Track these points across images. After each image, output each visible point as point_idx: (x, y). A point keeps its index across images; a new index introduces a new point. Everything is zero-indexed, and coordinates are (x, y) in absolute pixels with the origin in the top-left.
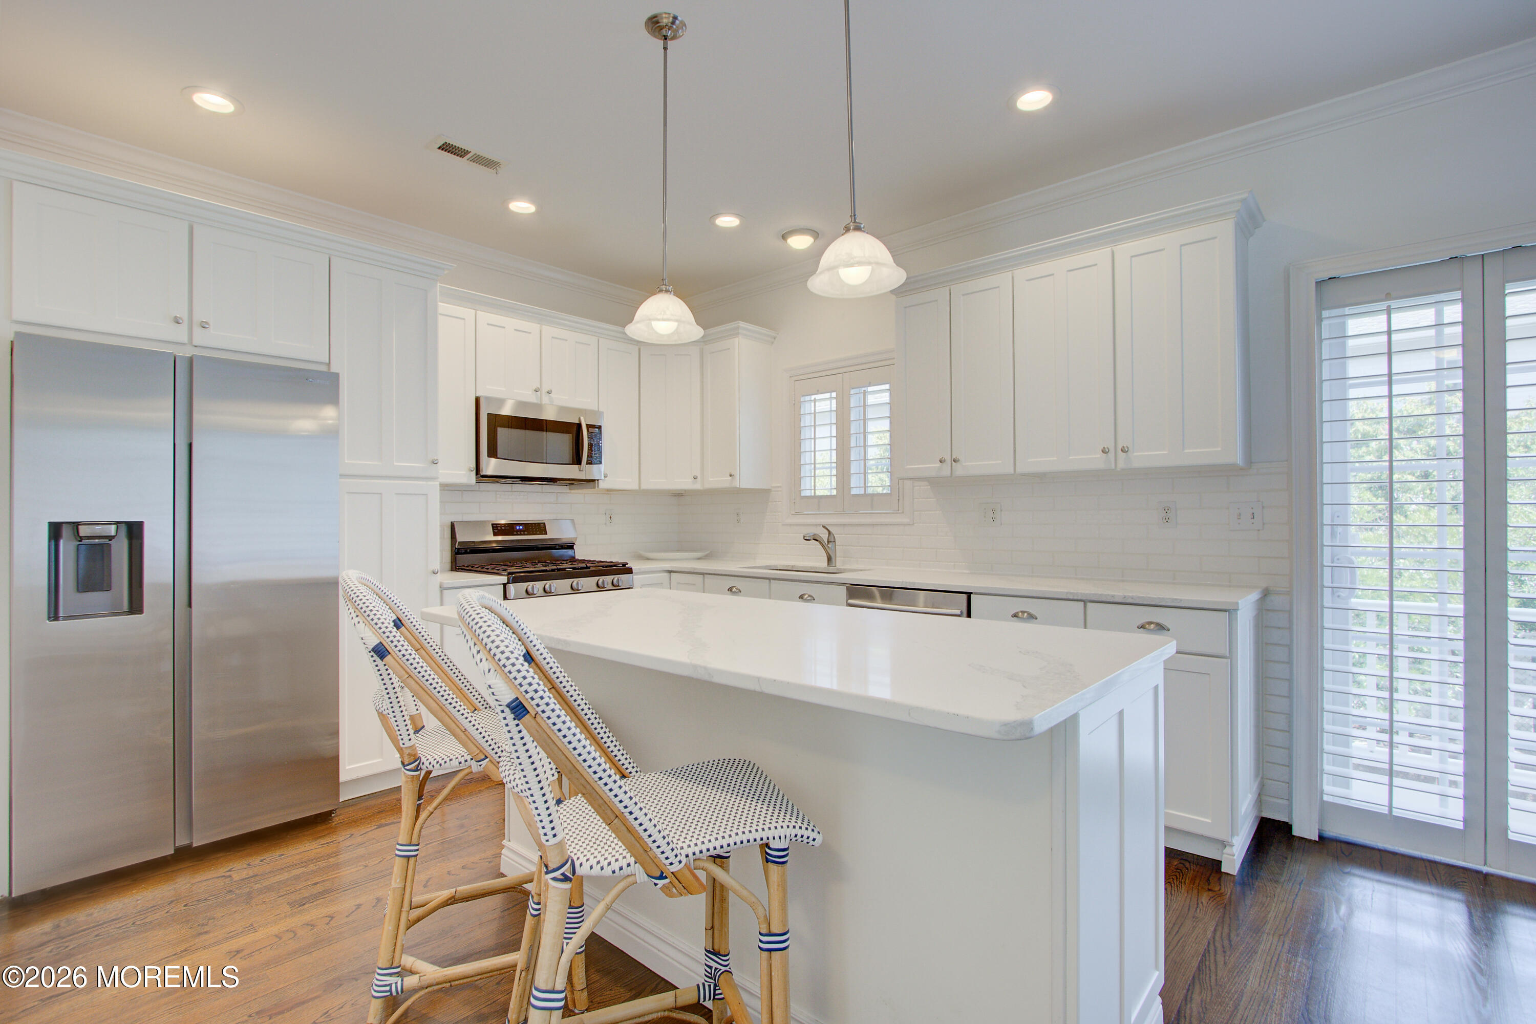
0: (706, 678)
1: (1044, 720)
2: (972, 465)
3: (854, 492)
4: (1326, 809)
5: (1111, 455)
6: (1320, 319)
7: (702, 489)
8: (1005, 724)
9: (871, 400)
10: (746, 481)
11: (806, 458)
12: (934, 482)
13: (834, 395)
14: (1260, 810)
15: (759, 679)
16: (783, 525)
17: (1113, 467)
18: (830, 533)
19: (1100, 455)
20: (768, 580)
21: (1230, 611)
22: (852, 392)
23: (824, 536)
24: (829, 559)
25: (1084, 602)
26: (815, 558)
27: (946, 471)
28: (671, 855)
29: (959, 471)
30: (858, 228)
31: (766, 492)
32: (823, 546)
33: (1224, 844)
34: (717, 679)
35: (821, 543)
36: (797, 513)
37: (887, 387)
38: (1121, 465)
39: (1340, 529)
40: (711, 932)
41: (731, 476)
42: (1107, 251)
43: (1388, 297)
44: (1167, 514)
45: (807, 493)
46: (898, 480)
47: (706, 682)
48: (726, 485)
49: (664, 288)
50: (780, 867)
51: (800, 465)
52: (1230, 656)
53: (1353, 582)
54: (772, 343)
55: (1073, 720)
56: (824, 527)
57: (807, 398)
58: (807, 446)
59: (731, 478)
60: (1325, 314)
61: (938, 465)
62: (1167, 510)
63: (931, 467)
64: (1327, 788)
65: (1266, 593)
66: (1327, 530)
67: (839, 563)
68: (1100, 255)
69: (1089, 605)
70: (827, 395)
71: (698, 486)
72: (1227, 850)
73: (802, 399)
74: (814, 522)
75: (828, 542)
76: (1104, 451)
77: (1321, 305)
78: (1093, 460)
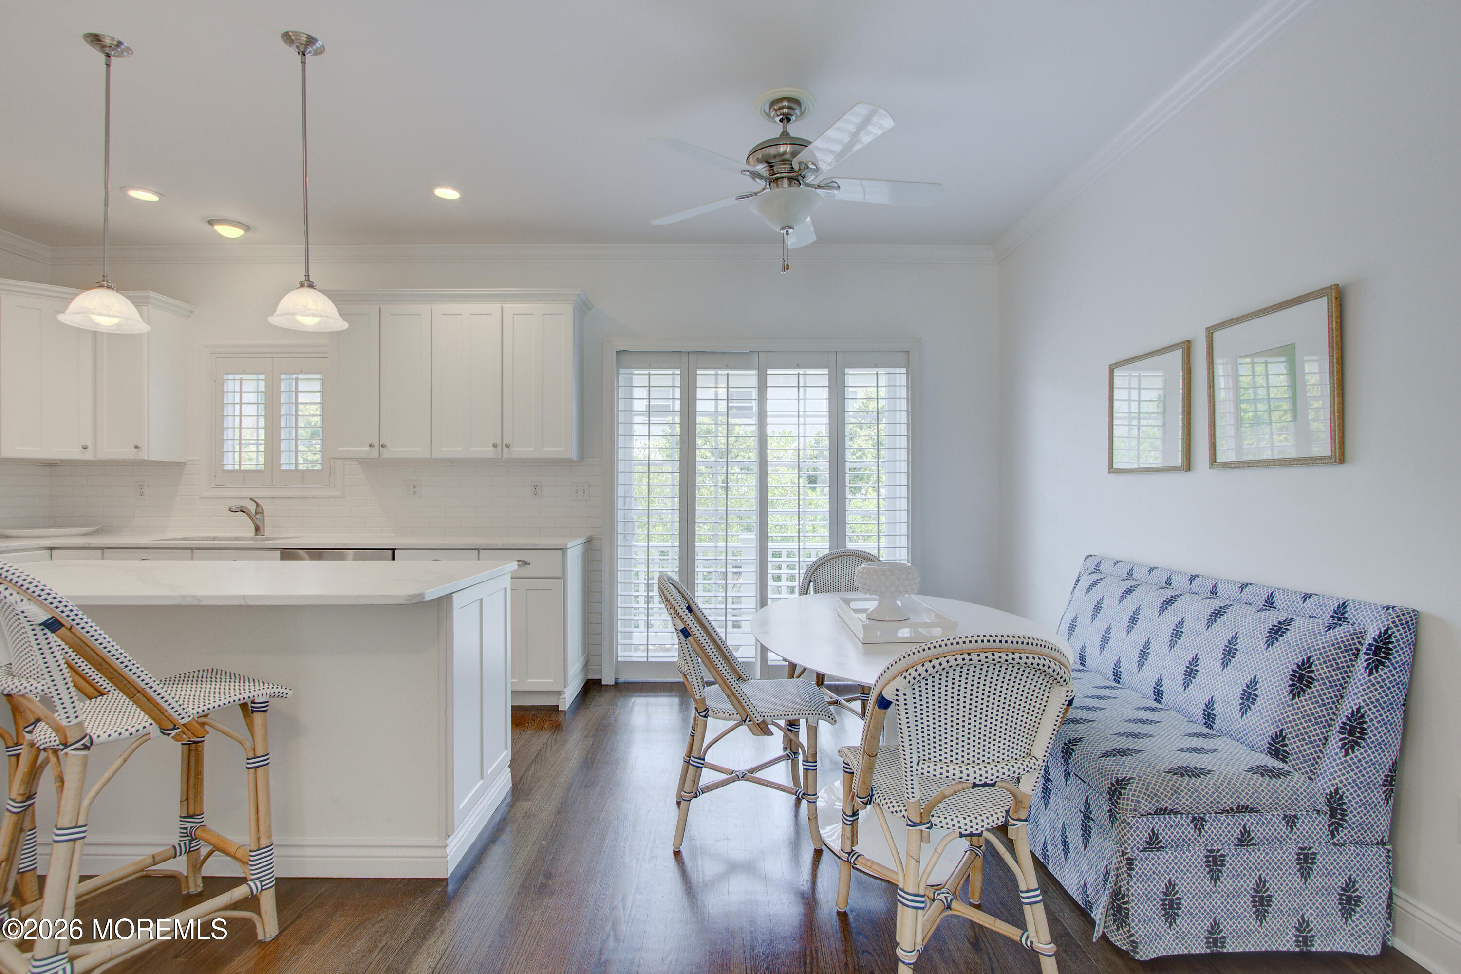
0: (195, 603)
1: (431, 594)
2: (397, 450)
3: (283, 468)
4: (620, 666)
5: (499, 448)
6: (618, 374)
7: (93, 459)
8: (410, 596)
9: (302, 386)
10: (155, 452)
11: (228, 434)
12: (364, 462)
13: (262, 377)
14: (586, 675)
15: (244, 597)
16: (201, 498)
17: (500, 456)
18: (257, 504)
19: (491, 448)
20: (190, 551)
21: (563, 550)
22: (283, 377)
23: (252, 508)
24: (257, 529)
25: (478, 550)
26: (243, 528)
27: (375, 453)
28: (183, 712)
29: (386, 454)
30: (311, 286)
31: (180, 465)
32: (251, 518)
33: (559, 693)
34: (205, 602)
35: (248, 514)
36: (218, 487)
37: (319, 376)
38: (505, 456)
39: (628, 499)
40: (185, 802)
41: (136, 447)
42: (498, 306)
43: (650, 367)
44: (536, 490)
45: (230, 468)
46: (330, 459)
47: (195, 606)
48: (132, 457)
49: (105, 284)
50: (263, 714)
51: (223, 441)
52: (563, 577)
53: (633, 530)
54: (189, 316)
55: (449, 596)
56: (252, 499)
57: (231, 377)
58: (228, 422)
59: (135, 450)
60: (622, 371)
61: (368, 448)
62: (536, 487)
63: (362, 450)
64: (620, 653)
65: (589, 541)
66: (621, 500)
67: (268, 532)
68: (494, 308)
69: (481, 552)
70: (255, 376)
71: (88, 456)
72: (562, 697)
73: (226, 377)
74: (242, 495)
75: (256, 513)
76: (495, 446)
77: (619, 365)
78: (485, 450)
